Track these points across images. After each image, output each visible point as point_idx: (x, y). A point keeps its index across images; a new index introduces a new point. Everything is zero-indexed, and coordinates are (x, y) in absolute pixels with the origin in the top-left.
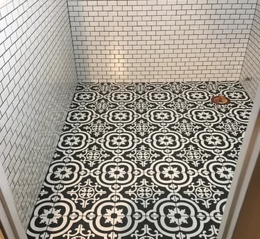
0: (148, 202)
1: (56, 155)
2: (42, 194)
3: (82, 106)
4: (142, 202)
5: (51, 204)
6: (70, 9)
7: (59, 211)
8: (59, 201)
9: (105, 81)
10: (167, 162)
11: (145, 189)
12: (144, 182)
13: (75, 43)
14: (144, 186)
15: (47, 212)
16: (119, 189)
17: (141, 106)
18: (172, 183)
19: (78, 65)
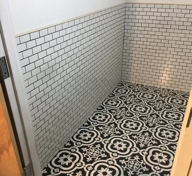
0: (133, 173)
1: (86, 124)
2: (67, 145)
3: (117, 97)
4: (129, 171)
5: (69, 153)
6: (126, 31)
7: (72, 158)
8: (75, 152)
9: (140, 83)
10: (161, 149)
11: (135, 163)
12: (137, 158)
13: (124, 54)
14: (136, 160)
15: (64, 156)
16: (116, 157)
17: (159, 105)
18: (158, 165)
19: (123, 69)
